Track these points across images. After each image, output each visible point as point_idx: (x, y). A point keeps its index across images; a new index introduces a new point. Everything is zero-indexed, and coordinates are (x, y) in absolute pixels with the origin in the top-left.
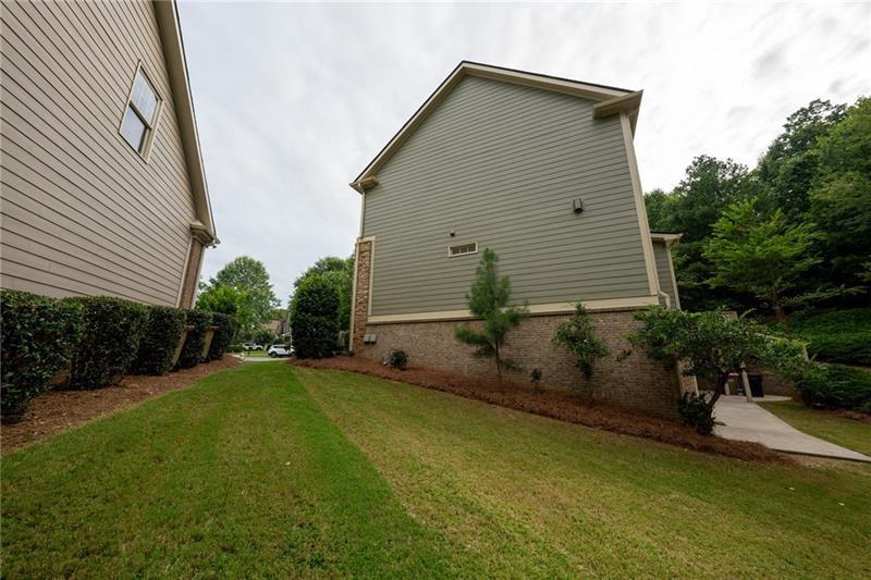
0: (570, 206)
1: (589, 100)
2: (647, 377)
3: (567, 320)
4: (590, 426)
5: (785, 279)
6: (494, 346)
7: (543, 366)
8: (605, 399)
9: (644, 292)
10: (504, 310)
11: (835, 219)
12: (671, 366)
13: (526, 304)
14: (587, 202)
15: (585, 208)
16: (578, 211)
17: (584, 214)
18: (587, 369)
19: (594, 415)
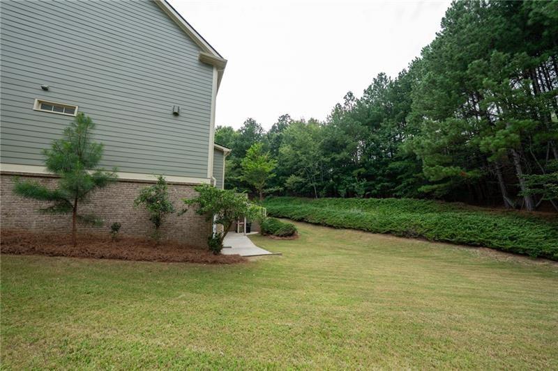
0: (171, 108)
1: (199, 47)
2: (196, 225)
3: (149, 186)
4: (150, 260)
5: (265, 181)
6: (73, 203)
7: (125, 220)
8: (169, 241)
9: (204, 176)
10: (90, 173)
11: (283, 161)
12: (209, 219)
13: (115, 171)
14: (183, 111)
15: (180, 114)
16: (176, 114)
17: (179, 118)
18: (157, 221)
19: (156, 253)
